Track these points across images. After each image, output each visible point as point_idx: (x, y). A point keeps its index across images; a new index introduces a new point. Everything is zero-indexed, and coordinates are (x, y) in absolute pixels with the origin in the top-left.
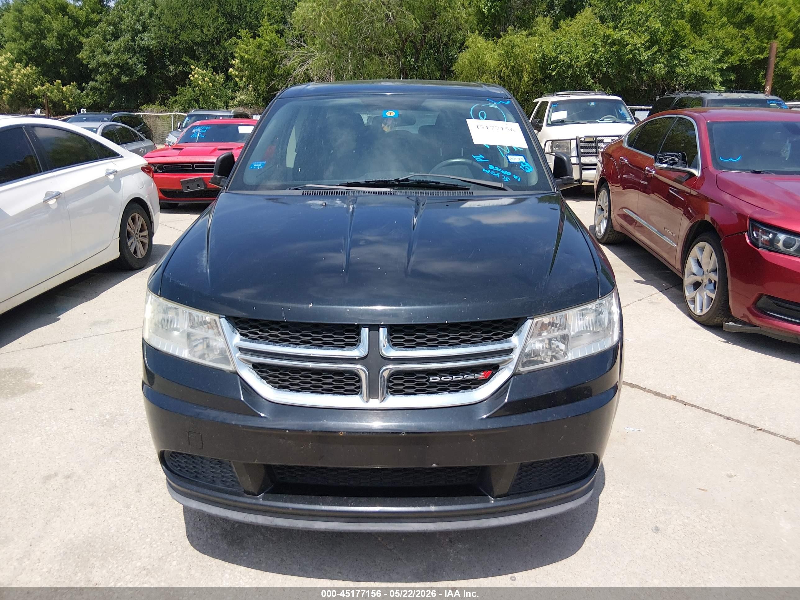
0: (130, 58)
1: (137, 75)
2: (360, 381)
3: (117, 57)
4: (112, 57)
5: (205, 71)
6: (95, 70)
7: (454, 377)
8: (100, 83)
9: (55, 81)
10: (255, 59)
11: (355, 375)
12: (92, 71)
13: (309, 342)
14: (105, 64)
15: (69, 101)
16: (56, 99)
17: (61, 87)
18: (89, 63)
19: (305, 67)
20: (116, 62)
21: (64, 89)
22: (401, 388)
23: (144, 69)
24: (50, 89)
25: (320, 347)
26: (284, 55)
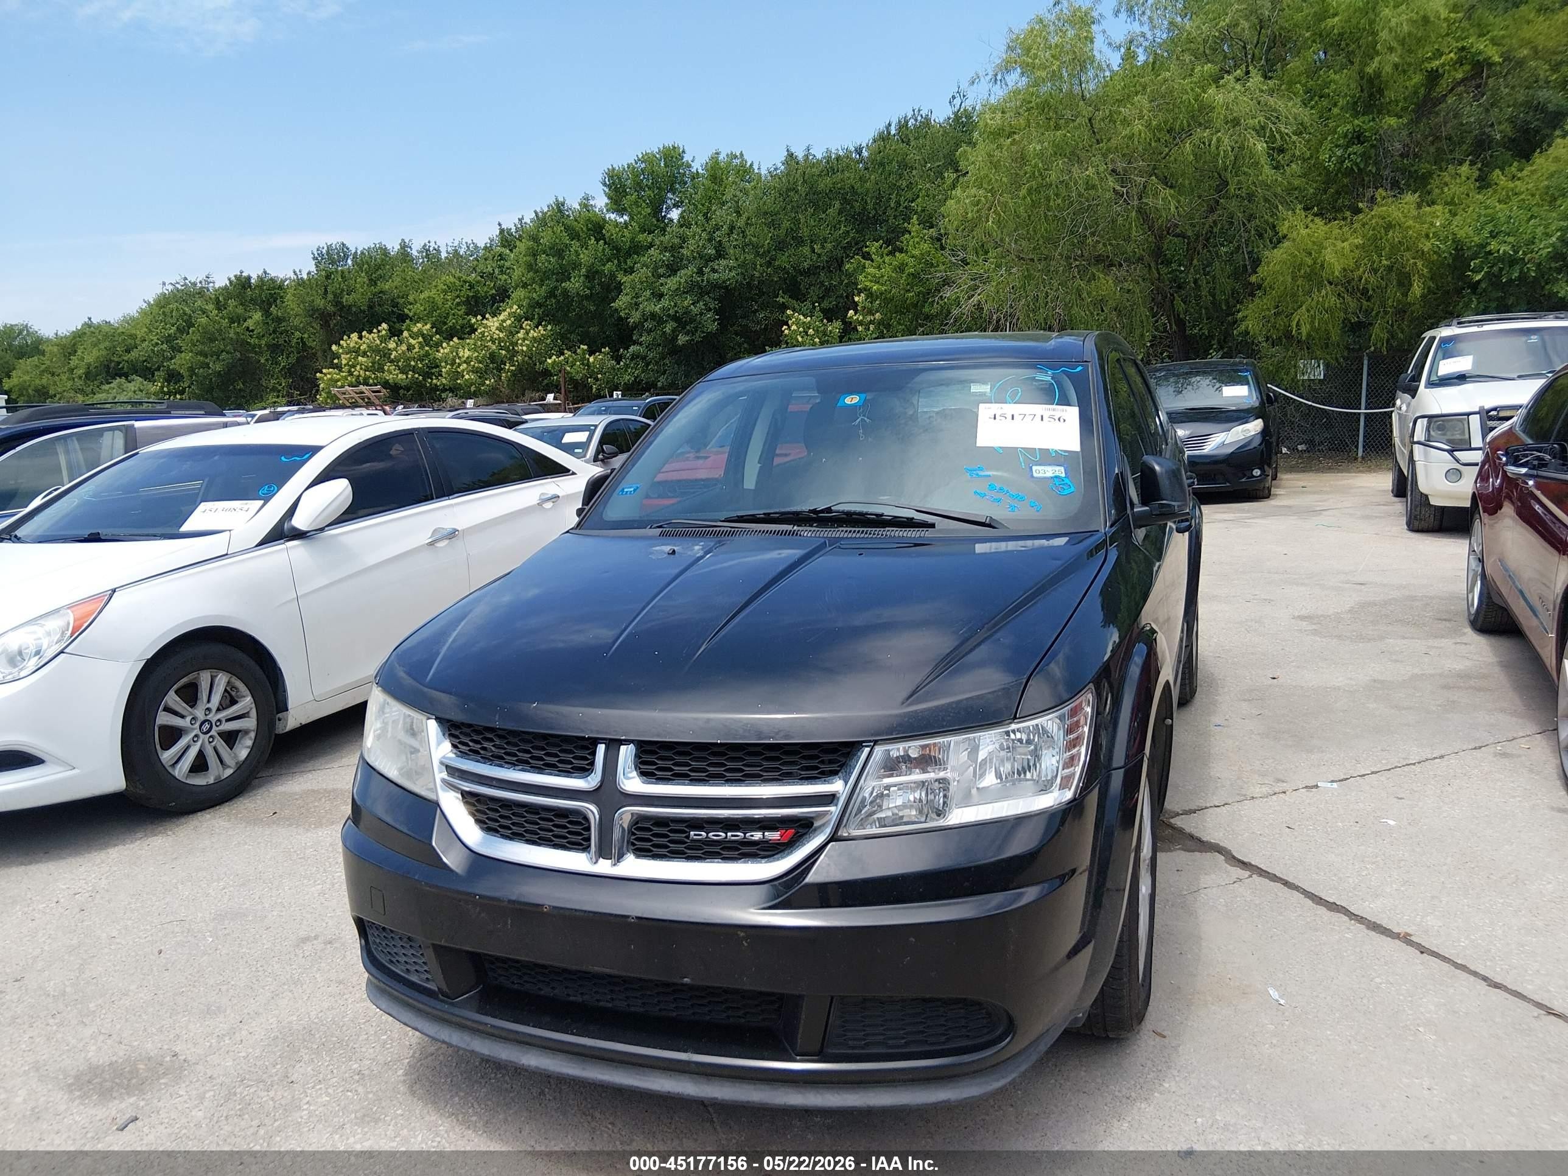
0: (693, 304)
1: (704, 332)
2: (588, 829)
3: (672, 304)
4: (665, 302)
5: (809, 318)
6: (639, 325)
7: (729, 834)
8: (647, 347)
9: (579, 347)
10: (891, 290)
11: (581, 819)
12: (636, 326)
13: (527, 762)
14: (653, 316)
15: (597, 379)
16: (578, 377)
17: (587, 356)
18: (628, 316)
19: (976, 299)
20: (671, 312)
21: (591, 359)
22: (647, 845)
23: (715, 320)
24: (571, 359)
25: (540, 770)
26: (944, 281)
